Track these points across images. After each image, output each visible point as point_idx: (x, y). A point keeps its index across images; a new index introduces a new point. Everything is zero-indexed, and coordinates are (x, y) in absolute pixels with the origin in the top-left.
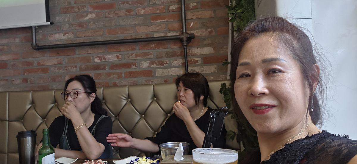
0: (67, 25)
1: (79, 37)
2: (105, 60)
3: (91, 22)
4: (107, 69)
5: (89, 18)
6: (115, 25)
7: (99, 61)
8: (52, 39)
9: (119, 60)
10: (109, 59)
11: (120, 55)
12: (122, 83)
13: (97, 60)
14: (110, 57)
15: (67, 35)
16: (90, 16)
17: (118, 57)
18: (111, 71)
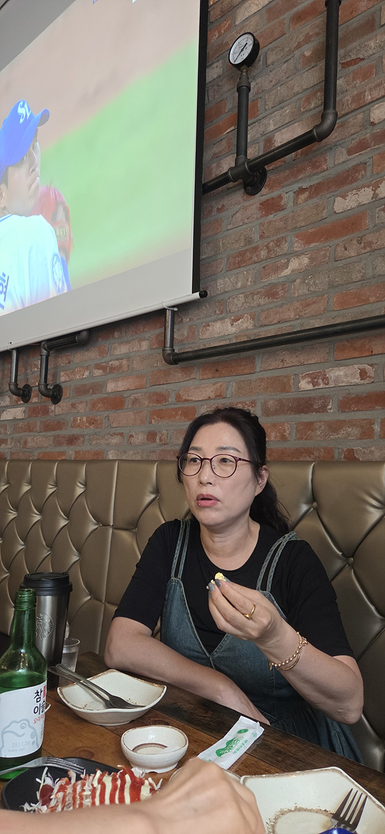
0: (241, 295)
1: (265, 325)
2: (328, 384)
3: (298, 281)
4: (331, 409)
5: (293, 271)
6: (362, 276)
7: (310, 387)
8: (207, 335)
9: (366, 381)
10: (337, 379)
11: (372, 365)
12: (372, 452)
13: (305, 385)
14: (342, 373)
15: (239, 322)
16: (294, 264)
17: (363, 374)
18: (342, 417)
